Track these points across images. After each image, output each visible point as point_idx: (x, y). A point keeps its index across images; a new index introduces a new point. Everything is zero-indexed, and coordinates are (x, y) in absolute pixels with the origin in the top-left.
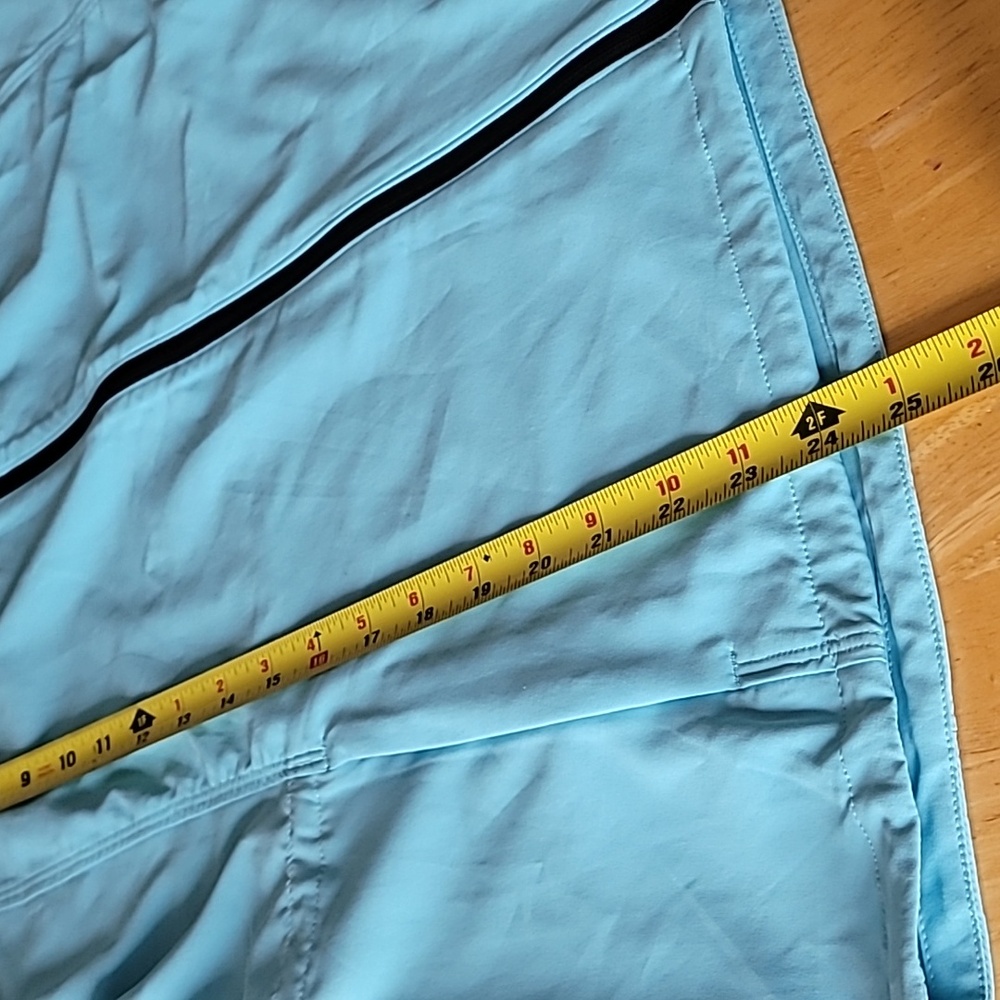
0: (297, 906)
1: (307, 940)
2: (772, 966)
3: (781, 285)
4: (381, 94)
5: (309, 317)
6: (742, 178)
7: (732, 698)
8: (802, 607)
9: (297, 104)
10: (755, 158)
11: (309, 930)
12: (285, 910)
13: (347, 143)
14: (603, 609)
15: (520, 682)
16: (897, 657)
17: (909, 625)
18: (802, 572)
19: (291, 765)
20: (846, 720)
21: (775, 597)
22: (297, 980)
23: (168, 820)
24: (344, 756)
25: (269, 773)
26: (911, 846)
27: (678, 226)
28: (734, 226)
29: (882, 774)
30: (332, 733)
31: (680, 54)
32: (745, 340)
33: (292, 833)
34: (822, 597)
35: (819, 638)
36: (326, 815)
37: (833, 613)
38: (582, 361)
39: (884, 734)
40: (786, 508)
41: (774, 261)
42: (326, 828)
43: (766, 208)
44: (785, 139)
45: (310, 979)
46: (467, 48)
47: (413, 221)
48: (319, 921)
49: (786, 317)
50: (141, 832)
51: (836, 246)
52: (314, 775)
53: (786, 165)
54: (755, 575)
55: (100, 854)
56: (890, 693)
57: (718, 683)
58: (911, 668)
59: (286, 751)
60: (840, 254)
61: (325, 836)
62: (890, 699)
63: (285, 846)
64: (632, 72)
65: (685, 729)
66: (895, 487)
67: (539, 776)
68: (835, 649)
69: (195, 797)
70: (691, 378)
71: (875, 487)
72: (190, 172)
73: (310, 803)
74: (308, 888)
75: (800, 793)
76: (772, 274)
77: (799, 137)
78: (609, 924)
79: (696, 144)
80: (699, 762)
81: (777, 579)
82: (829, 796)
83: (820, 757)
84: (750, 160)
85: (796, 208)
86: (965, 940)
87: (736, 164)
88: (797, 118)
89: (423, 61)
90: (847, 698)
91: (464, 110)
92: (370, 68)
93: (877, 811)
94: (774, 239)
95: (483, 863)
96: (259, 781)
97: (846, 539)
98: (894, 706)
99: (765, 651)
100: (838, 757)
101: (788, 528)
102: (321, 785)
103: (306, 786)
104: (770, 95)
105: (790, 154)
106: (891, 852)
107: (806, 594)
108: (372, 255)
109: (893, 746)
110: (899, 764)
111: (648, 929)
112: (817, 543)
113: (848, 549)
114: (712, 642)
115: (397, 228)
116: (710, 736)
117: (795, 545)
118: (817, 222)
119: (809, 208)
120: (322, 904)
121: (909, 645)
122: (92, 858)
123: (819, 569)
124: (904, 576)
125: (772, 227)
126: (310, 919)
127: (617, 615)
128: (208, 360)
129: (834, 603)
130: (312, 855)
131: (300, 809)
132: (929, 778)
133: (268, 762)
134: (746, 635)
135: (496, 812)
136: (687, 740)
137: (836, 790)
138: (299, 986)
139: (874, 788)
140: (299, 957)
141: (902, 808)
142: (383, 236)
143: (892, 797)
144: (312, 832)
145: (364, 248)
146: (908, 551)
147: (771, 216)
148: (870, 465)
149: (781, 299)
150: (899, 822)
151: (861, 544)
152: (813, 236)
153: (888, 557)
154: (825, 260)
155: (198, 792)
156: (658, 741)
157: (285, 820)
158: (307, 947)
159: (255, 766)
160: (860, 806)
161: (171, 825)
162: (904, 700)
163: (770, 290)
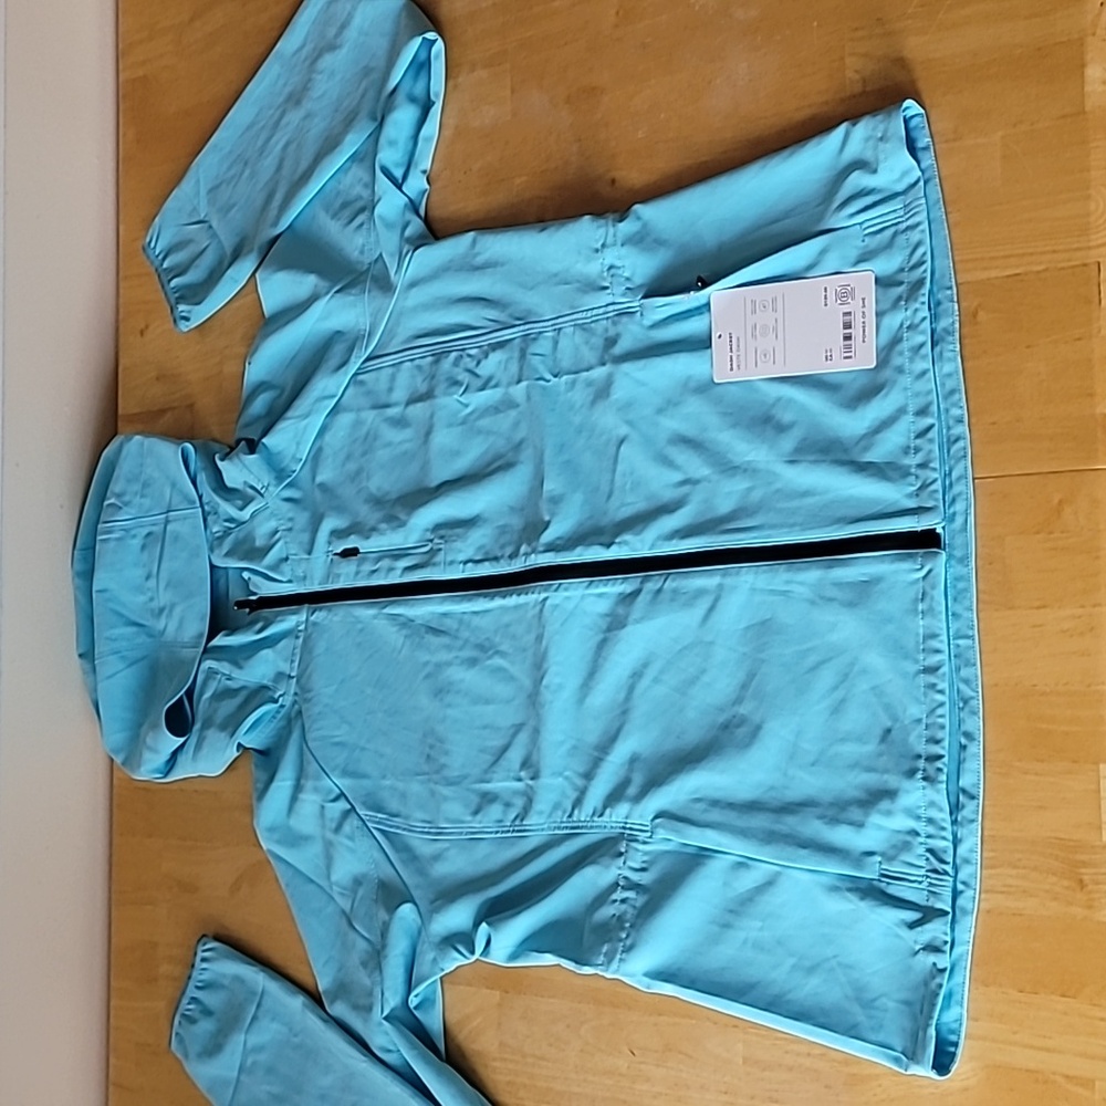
0: (623, 901)
1: (627, 922)
2: (868, 1005)
3: (942, 704)
4: (750, 490)
5: (684, 593)
6: (935, 644)
7: (875, 882)
8: (918, 855)
9: (695, 466)
10: (945, 638)
11: (628, 916)
12: (615, 901)
13: (724, 506)
14: (820, 817)
15: (770, 838)
16: (956, 894)
17: (964, 883)
18: (921, 840)
19: (628, 826)
20: (928, 914)
21: (906, 846)
22: (621, 940)
23: (543, 830)
24: (661, 834)
25: (614, 825)
26: (943, 978)
27: (899, 650)
28: (926, 664)
29: (938, 943)
30: (658, 821)
31: (919, 567)
32: (919, 721)
33: (624, 863)
34: (928, 855)
35: (923, 872)
36: (645, 858)
37: (931, 864)
38: (835, 688)
39: (944, 928)
40: (920, 807)
41: (941, 692)
42: (644, 865)
43: (943, 665)
44: (961, 634)
45: (628, 942)
46: (806, 494)
47: (756, 573)
48: (636, 912)
49: (940, 720)
50: (525, 831)
51: (972, 698)
52: (642, 836)
53: (958, 646)
54: (899, 832)
55: (497, 832)
56: (949, 910)
57: (870, 872)
58: (960, 902)
59: (627, 818)
60: (973, 703)
61: (643, 870)
62: (947, 913)
63: (620, 868)
64: (893, 562)
65: (849, 890)
66: (973, 821)
67: (769, 884)
68: (929, 880)
69: (562, 822)
70: (889, 724)
71: (963, 817)
72: (620, 468)
73: (637, 850)
74: (630, 894)
75: (897, 936)
76: (939, 697)
77: (968, 637)
78: (792, 961)
79: (917, 615)
80: (852, 906)
81: (909, 838)
82: (912, 944)
83: (912, 925)
84: (941, 638)
85: (958, 669)
86: (956, 1021)
87: (934, 636)
88: (968, 626)
89: (778, 485)
90: (930, 904)
91: (797, 528)
92: (745, 470)
93: (932, 958)
94: (943, 681)
95: (731, 911)
96: (605, 827)
97: (944, 834)
98: (950, 916)
99: (895, 868)
100: (919, 929)
101: (918, 818)
102: (645, 843)
103: (637, 841)
104: (958, 609)
105: (961, 642)
106: (934, 978)
107: (921, 850)
108: (729, 581)
109: (946, 934)
110: (946, 942)
111: (811, 970)
112: (931, 830)
113: (944, 838)
114: (871, 854)
115: (747, 573)
116: (862, 899)
117: (920, 827)
118: (966, 682)
119: (964, 673)
120: (638, 904)
121: (962, 892)
122: (491, 833)
123: (929, 841)
124: (967, 861)
125: (944, 674)
126: (631, 911)
127: (826, 824)
128: (614, 585)
129: (932, 858)
130: (635, 877)
131: (631, 852)
132: (957, 951)
133: (614, 819)
134: (890, 859)
135: (742, 890)
136: (849, 895)
137: (916, 942)
138: (622, 944)
139: (933, 948)
140: (623, 929)
141: (943, 961)
142: (738, 573)
143: (940, 955)
144: (637, 866)
145: (725, 574)
146: (971, 851)
147: (945, 669)
148: (963, 807)
149: (940, 711)
150: (940, 966)
151: (951, 838)
152: (963, 687)
153: (962, 850)
154: (966, 702)
155: (565, 819)
156: (834, 889)
157: (621, 854)
158: (627, 925)
159: (604, 818)
160: (925, 953)
161: (544, 833)
162: (954, 916)
163: (935, 705)
